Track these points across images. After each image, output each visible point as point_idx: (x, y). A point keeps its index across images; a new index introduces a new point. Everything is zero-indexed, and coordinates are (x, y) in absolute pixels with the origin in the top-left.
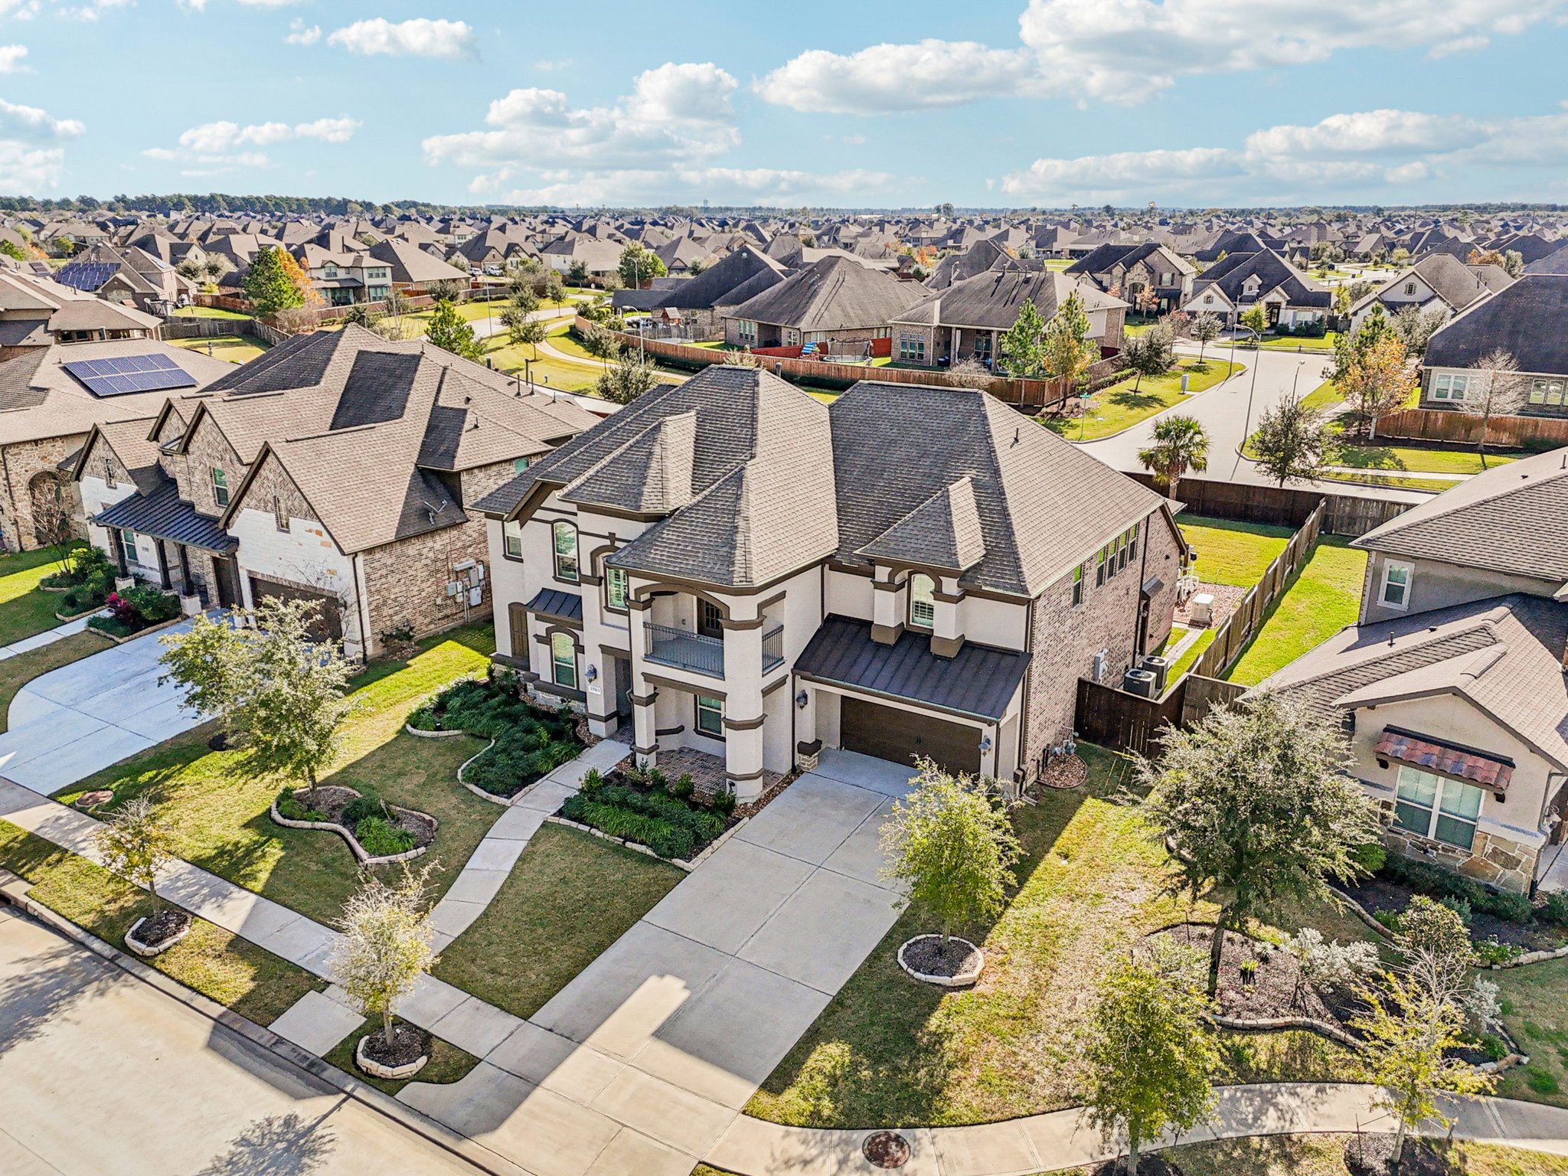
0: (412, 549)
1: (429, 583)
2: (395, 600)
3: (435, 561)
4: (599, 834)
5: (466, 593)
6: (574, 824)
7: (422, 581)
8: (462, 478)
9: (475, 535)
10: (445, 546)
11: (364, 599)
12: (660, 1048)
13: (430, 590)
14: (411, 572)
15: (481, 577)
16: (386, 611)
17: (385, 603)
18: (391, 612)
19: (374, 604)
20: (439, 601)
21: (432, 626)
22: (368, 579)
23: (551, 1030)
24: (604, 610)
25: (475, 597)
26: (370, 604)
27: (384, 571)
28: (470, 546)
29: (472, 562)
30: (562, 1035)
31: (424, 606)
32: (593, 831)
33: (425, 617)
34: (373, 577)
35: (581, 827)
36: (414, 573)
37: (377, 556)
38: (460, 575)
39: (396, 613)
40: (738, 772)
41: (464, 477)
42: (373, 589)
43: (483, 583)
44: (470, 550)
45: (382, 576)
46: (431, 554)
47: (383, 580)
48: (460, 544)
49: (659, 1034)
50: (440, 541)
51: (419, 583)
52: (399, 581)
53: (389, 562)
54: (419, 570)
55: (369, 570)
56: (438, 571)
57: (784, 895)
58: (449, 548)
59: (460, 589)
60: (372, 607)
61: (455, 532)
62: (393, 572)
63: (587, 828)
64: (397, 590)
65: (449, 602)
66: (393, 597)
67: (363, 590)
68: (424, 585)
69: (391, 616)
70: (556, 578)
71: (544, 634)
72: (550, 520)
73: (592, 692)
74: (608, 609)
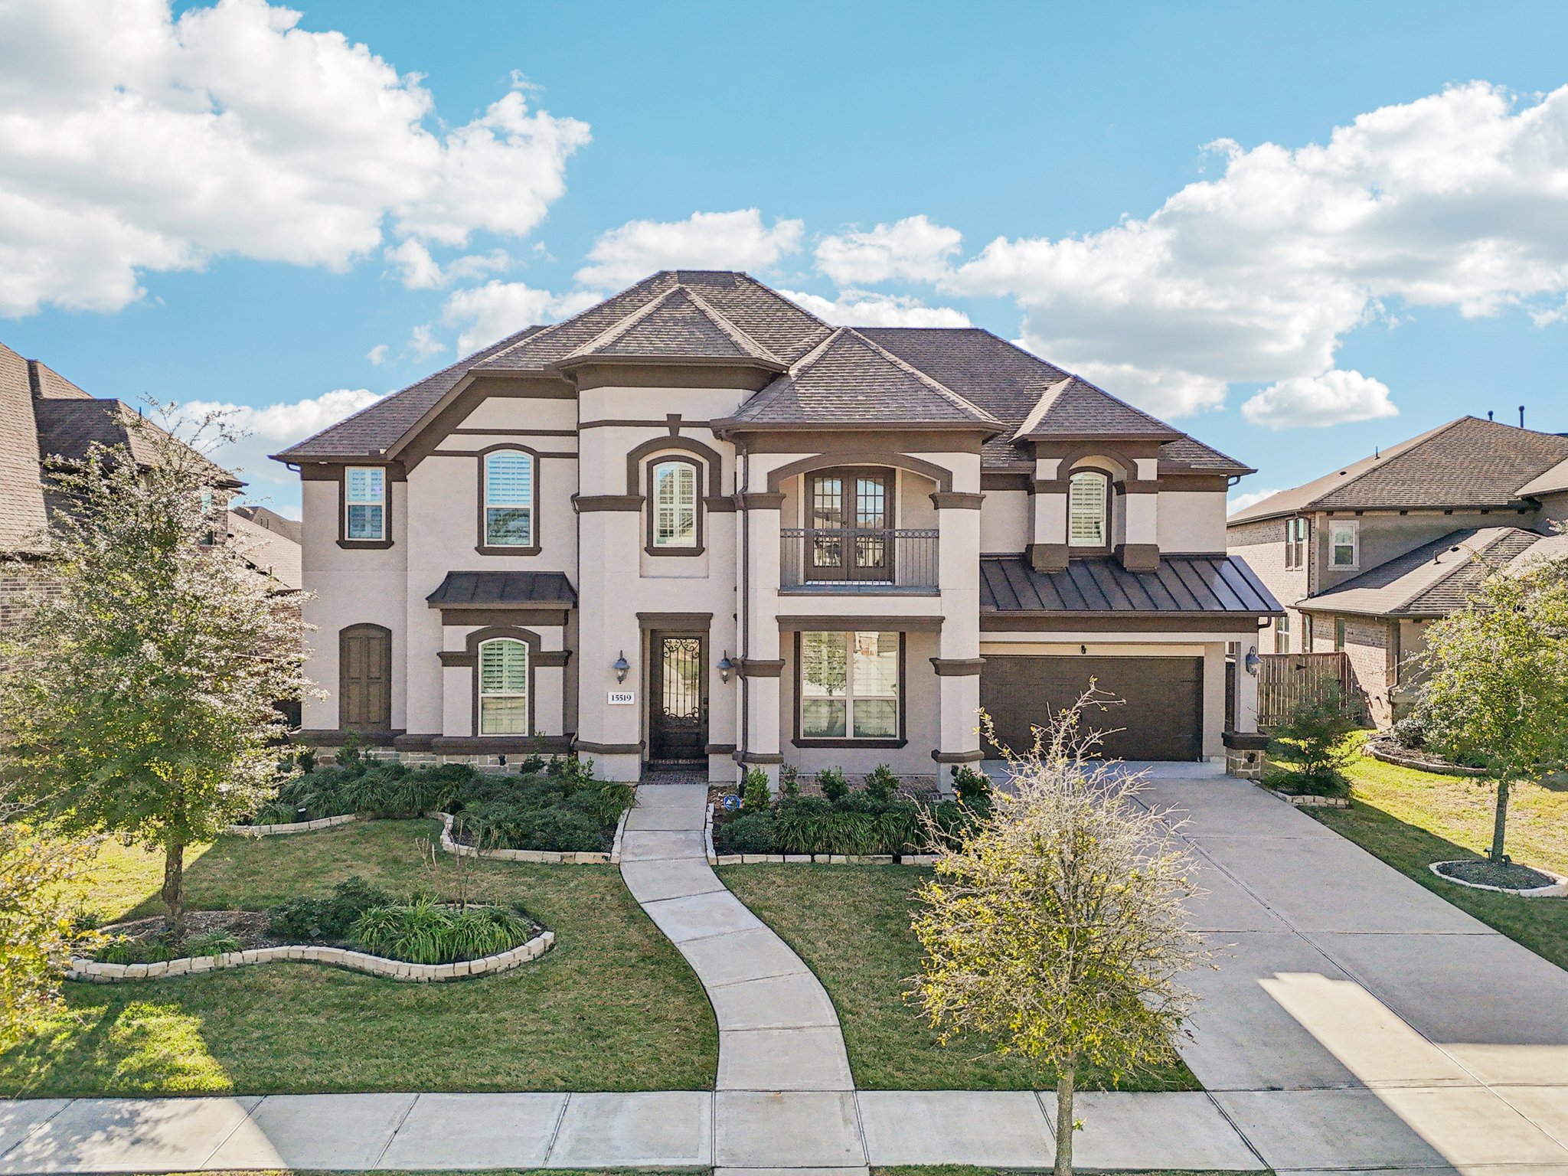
6: (775, 859)
23: (1275, 1089)
24: (646, 555)
30: (1305, 1088)
40: (964, 749)
63: (805, 858)
70: (481, 550)
71: (461, 647)
72: (477, 449)
73: (615, 702)
74: (651, 550)
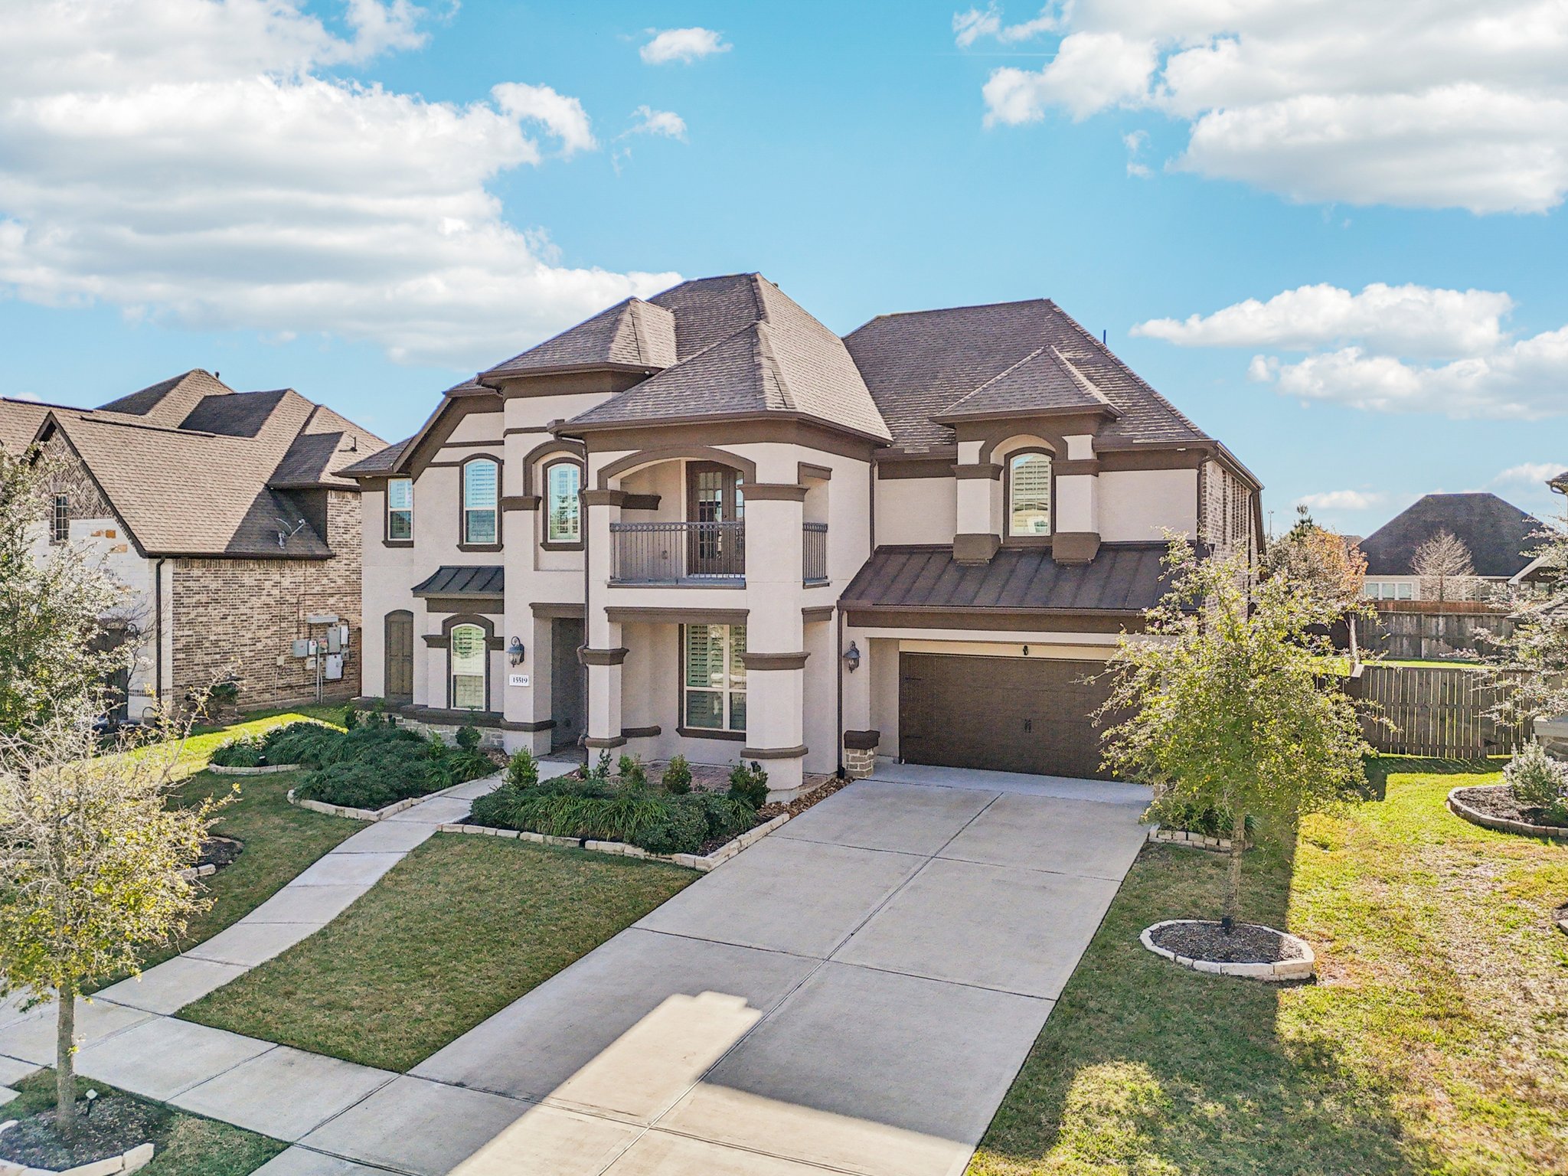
0: (250, 575)
1: (269, 633)
2: (215, 643)
3: (281, 602)
4: (536, 837)
5: (320, 660)
6: (490, 831)
7: (259, 627)
8: (329, 500)
9: (340, 582)
10: (298, 585)
11: (167, 626)
12: (718, 1098)
13: (269, 641)
14: (243, 610)
15: (344, 641)
16: (199, 657)
17: (199, 644)
18: (208, 659)
19: (183, 641)
20: (280, 661)
21: (267, 696)
22: (178, 603)
23: (460, 1085)
24: (541, 549)
25: (333, 668)
26: (175, 640)
27: (204, 598)
28: (332, 595)
29: (332, 617)
30: (485, 1090)
31: (258, 664)
32: (524, 835)
33: (259, 679)
34: (186, 601)
35: (502, 833)
36: (248, 611)
37: (196, 572)
38: (314, 631)
39: (215, 664)
40: (768, 745)
41: (332, 498)
42: (184, 619)
43: (345, 651)
44: (331, 601)
45: (198, 604)
46: (276, 592)
47: (201, 610)
48: (317, 589)
49: (710, 1077)
50: (291, 577)
51: (254, 627)
52: (225, 617)
53: (213, 586)
54: (255, 608)
55: (180, 589)
56: (283, 618)
57: (887, 888)
58: (302, 590)
59: (312, 651)
60: (179, 646)
61: (313, 570)
62: (216, 601)
63: (513, 834)
64: (220, 629)
65: (295, 666)
66: (213, 638)
67: (167, 615)
68: (261, 633)
69: (207, 665)
70: (462, 548)
71: (438, 631)
72: (459, 460)
73: (515, 684)
74: (548, 547)
